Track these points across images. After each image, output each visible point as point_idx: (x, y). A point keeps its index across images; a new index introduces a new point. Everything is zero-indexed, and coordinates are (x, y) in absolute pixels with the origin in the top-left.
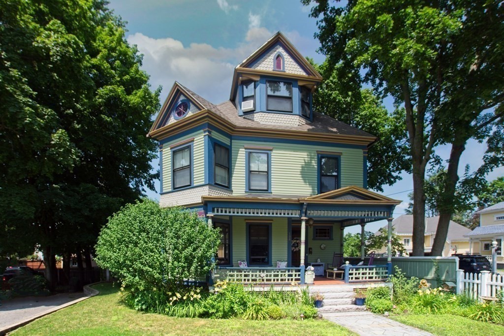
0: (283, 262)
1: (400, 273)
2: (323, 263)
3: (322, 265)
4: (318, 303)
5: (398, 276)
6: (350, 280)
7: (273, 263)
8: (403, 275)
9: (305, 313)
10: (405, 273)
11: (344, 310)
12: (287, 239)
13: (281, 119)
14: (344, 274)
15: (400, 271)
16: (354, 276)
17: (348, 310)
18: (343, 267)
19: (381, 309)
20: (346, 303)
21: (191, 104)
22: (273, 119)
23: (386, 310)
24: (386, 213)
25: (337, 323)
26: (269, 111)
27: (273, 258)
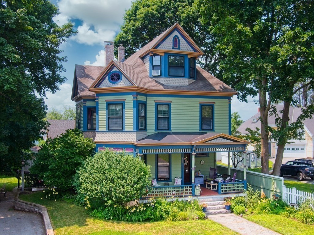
0: (179, 179)
1: (250, 188)
2: (203, 175)
3: (202, 176)
4: (204, 209)
5: (249, 190)
6: (222, 192)
7: (172, 179)
8: (252, 189)
9: (199, 216)
10: (253, 188)
11: (218, 213)
12: (181, 162)
13: (177, 82)
14: (218, 186)
15: (250, 187)
16: (224, 189)
17: (221, 213)
18: (217, 180)
19: (239, 212)
20: (220, 208)
21: (123, 75)
22: (172, 81)
23: (241, 213)
24: (242, 148)
25: (216, 221)
26: (169, 76)
27: (172, 175)
